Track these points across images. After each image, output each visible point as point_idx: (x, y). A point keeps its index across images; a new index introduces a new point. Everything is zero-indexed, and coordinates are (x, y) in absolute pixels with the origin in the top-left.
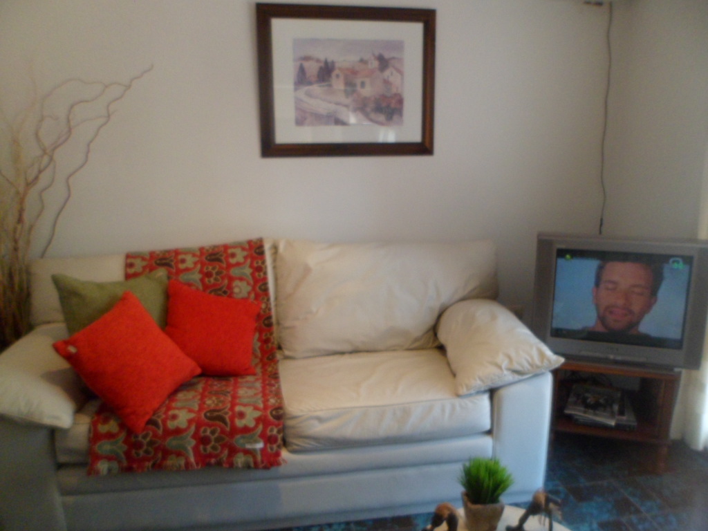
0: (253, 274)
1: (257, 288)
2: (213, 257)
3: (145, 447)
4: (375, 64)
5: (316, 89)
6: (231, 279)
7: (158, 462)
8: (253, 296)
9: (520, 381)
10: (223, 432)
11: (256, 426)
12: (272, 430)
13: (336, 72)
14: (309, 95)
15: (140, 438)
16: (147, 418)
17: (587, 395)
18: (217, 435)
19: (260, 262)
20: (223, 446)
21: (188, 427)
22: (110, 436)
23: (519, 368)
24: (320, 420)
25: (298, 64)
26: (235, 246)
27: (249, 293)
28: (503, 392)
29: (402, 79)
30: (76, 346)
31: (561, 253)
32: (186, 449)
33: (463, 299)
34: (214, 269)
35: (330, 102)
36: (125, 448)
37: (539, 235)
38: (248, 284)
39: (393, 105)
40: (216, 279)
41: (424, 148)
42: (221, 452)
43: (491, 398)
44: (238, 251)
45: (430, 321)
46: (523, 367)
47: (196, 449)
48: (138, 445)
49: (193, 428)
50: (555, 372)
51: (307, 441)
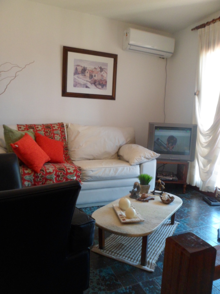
0: (61, 133)
1: (62, 138)
2: (47, 127)
3: (40, 178)
4: (99, 70)
5: (81, 76)
6: (54, 134)
7: (44, 182)
8: (61, 140)
9: (148, 161)
10: (64, 173)
11: (74, 172)
12: (78, 174)
13: (87, 71)
14: (78, 77)
15: (38, 175)
16: (40, 169)
17: (163, 173)
18: (62, 174)
19: (63, 129)
20: (64, 178)
21: (53, 172)
22: (28, 174)
23: (148, 157)
24: (92, 171)
25: (75, 67)
26: (54, 124)
27: (60, 139)
28: (143, 164)
29: (107, 75)
30: (18, 145)
31: (157, 128)
32: (53, 178)
33: (126, 144)
34: (48, 130)
35: (84, 80)
36: (33, 178)
37: (149, 123)
38: (60, 136)
39: (104, 83)
40: (49, 134)
41: (112, 97)
42: (63, 180)
43: (140, 167)
44: (55, 126)
45: (117, 150)
46: (149, 157)
47: (56, 178)
48: (38, 177)
49: (55, 172)
50: (157, 159)
51: (88, 177)
